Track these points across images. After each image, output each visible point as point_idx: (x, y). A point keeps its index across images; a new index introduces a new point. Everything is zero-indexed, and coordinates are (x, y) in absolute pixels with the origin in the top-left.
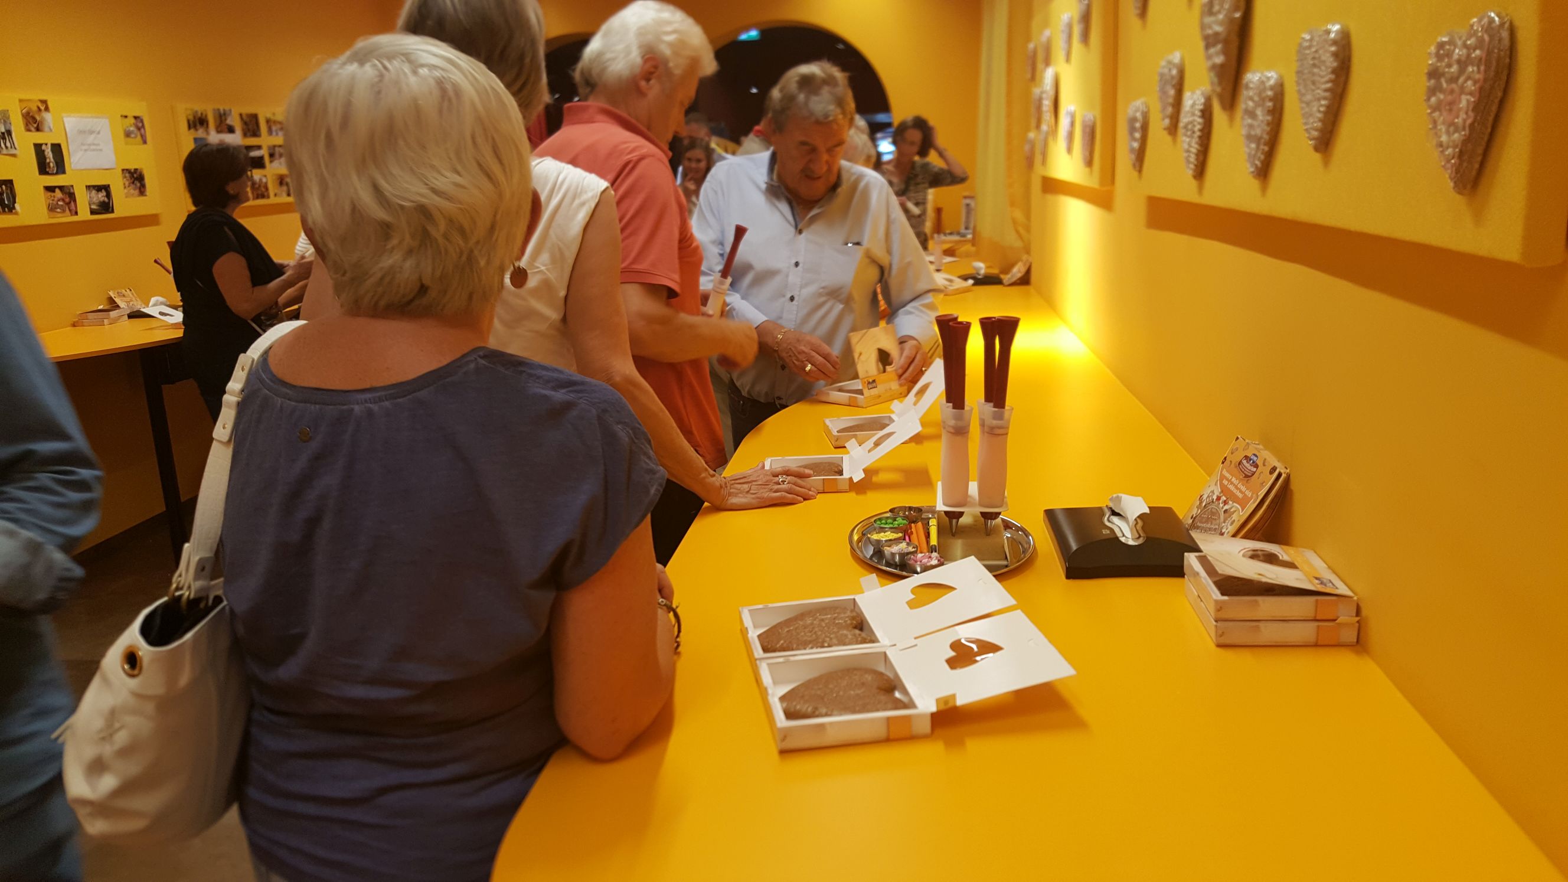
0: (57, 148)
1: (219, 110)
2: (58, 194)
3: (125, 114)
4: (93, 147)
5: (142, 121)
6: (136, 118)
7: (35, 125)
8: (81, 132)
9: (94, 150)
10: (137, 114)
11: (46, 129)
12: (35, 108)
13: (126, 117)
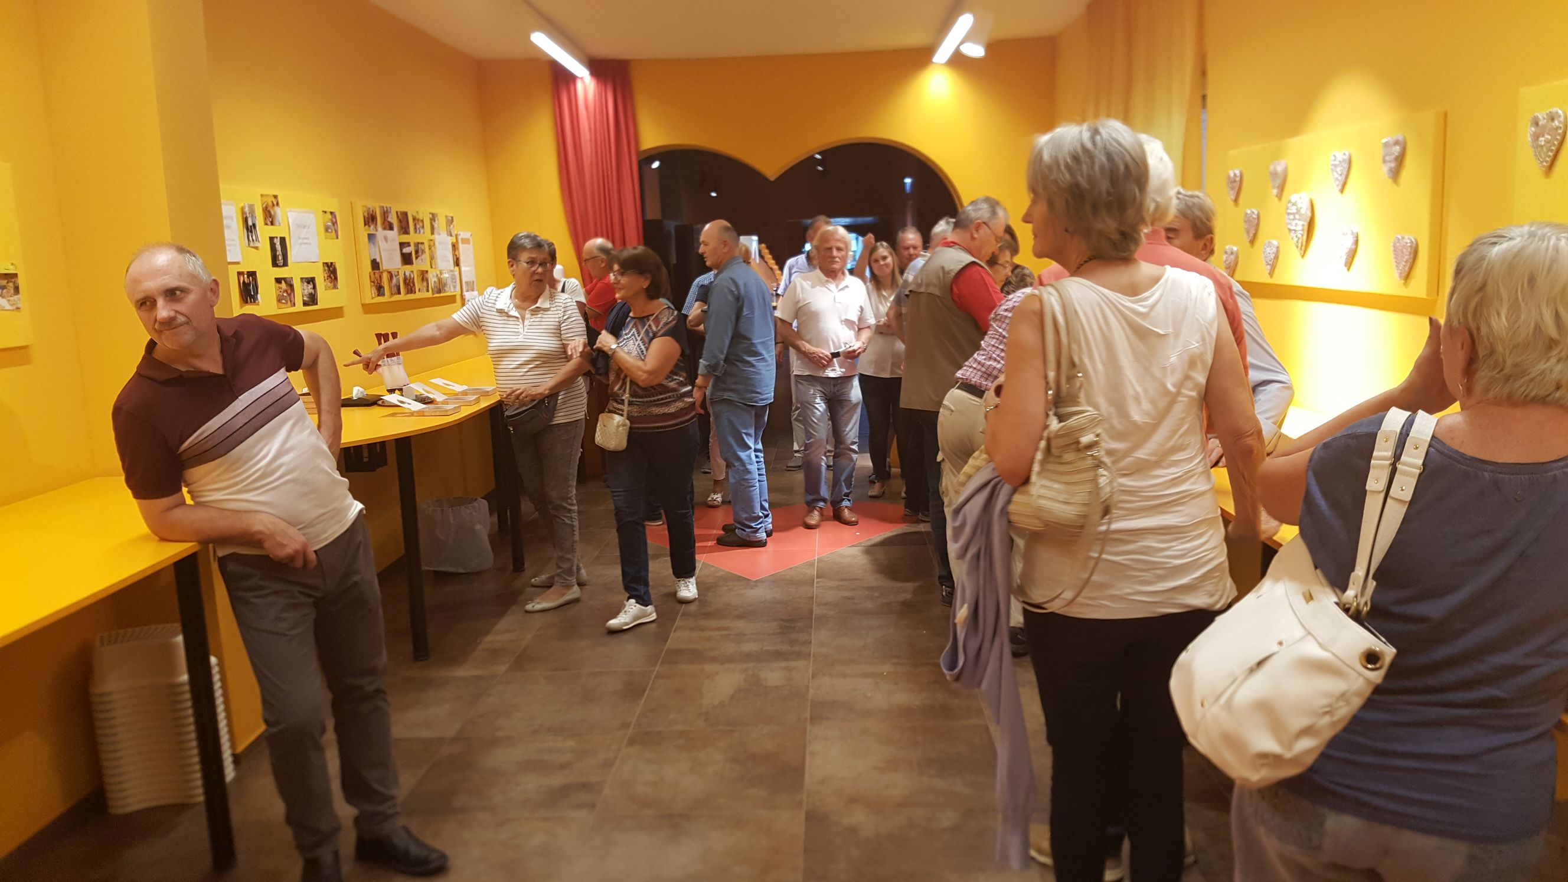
0: (283, 240)
1: (383, 207)
2: (283, 285)
3: (324, 210)
4: (305, 241)
5: (335, 217)
6: (332, 213)
7: (271, 220)
8: (299, 226)
9: (306, 244)
10: (332, 211)
11: (277, 223)
12: (270, 204)
13: (325, 212)
